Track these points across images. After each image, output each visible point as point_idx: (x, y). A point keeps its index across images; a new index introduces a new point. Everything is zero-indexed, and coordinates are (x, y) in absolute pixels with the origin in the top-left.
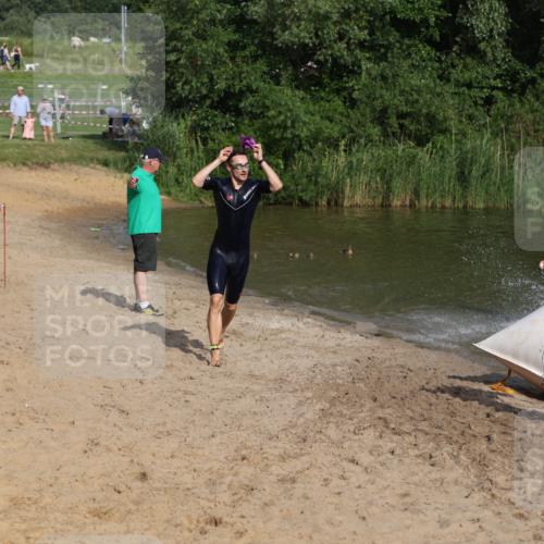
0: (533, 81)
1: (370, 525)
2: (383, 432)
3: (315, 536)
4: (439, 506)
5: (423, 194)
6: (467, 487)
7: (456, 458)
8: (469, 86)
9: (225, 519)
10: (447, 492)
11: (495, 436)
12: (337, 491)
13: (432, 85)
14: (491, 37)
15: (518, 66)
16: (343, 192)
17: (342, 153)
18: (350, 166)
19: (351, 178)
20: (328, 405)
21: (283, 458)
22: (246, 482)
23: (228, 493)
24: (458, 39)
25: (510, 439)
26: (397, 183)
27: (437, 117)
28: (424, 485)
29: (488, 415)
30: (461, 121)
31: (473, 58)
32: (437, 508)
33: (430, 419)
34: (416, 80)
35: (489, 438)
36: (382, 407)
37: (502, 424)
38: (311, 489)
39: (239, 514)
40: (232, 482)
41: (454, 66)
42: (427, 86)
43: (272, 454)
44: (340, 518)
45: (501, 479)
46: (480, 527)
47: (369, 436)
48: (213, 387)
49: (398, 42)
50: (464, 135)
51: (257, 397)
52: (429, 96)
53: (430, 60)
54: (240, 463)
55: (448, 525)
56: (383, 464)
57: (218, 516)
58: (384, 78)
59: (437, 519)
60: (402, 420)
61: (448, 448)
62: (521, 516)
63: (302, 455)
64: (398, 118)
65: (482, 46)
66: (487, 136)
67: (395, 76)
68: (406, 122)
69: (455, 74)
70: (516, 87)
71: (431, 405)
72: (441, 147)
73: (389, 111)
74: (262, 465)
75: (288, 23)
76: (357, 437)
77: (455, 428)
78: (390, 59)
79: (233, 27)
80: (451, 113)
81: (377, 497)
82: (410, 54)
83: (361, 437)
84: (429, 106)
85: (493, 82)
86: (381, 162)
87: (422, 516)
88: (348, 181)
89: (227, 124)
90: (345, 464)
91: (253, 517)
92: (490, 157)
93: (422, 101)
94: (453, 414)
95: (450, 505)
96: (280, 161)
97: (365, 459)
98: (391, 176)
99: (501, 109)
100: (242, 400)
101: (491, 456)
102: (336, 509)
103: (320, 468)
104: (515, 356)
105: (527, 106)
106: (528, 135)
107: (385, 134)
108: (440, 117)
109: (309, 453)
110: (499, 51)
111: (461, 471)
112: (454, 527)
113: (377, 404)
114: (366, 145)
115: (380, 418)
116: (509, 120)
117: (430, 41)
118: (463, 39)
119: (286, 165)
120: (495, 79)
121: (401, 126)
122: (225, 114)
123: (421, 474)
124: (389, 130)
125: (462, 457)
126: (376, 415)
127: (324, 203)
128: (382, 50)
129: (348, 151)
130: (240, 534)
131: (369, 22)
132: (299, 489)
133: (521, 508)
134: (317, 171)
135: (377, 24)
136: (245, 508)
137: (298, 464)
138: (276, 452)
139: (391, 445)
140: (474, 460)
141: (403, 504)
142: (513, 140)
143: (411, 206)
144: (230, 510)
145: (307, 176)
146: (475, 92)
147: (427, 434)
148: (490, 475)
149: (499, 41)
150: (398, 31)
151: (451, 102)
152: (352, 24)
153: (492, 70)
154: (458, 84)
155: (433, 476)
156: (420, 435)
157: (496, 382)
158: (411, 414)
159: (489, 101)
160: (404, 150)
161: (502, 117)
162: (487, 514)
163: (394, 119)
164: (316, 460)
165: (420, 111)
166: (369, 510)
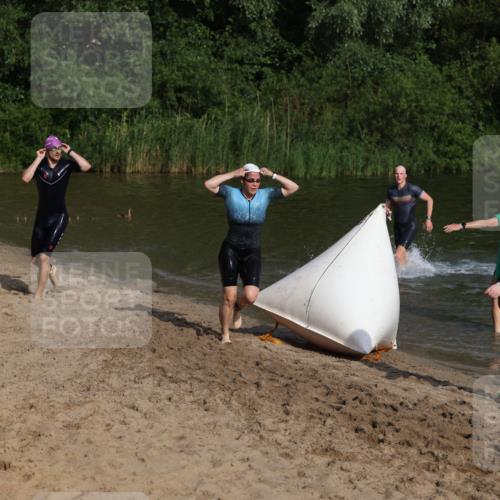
0: (299, 59)
1: (149, 466)
2: (161, 380)
3: (98, 478)
4: (211, 447)
5: (199, 161)
6: (238, 429)
7: (228, 403)
8: (241, 62)
9: (14, 463)
10: (219, 435)
11: (263, 383)
12: (119, 435)
13: (207, 62)
14: (261, 17)
15: (285, 45)
16: (125, 160)
17: (125, 124)
18: (132, 135)
19: (133, 147)
20: (110, 357)
21: (68, 405)
22: (34, 428)
23: (17, 439)
24: (230, 19)
25: (277, 385)
26: (175, 151)
27: (212, 91)
28: (199, 429)
29: (257, 364)
30: (234, 95)
31: (245, 37)
32: (211, 450)
33: (204, 368)
34: (193, 57)
35: (258, 385)
36: (160, 357)
37: (270, 372)
38: (95, 434)
39: (27, 458)
40: (20, 428)
41: (227, 45)
42: (202, 62)
43: (59, 403)
44: (121, 460)
45: (268, 422)
46: (249, 466)
47: (148, 385)
48: (4, 340)
49: (176, 21)
50: (237, 108)
51: (45, 350)
52: (204, 72)
53: (206, 38)
54: (28, 411)
55: (221, 465)
56: (161, 410)
57: (7, 461)
58: (163, 55)
59: (210, 459)
60: (179, 369)
61: (221, 394)
62: (287, 455)
63: (86, 403)
64: (176, 92)
65: (253, 26)
66: (258, 109)
67: (174, 52)
68: (183, 95)
69: (228, 52)
70: (284, 64)
71: (205, 355)
72: (216, 118)
73: (168, 85)
74: (49, 412)
75: (74, 3)
76: (136, 386)
77: (227, 376)
78: (169, 38)
79: (23, 6)
80: (225, 88)
81: (154, 440)
82: (186, 33)
83: (141, 385)
84: (204, 81)
85: (262, 59)
86: (160, 132)
87: (196, 457)
88: (130, 149)
89: (17, 96)
90: (126, 410)
91: (41, 461)
92: (260, 128)
93: (197, 76)
94: (225, 363)
95: (222, 446)
96: (67, 131)
97: (144, 405)
98: (170, 145)
99: (270, 84)
100: (31, 353)
101: (260, 401)
102: (117, 452)
103: (103, 414)
104: (282, 309)
105: (294, 82)
106: (295, 107)
107: (164, 106)
108: (215, 91)
109: (92, 401)
110: (268, 32)
111: (232, 415)
112: (226, 466)
113: (156, 354)
114: (146, 117)
115: (158, 368)
116: (278, 94)
117: (205, 21)
118: (234, 19)
119: (72, 135)
120: (264, 56)
121: (179, 99)
122: (15, 86)
123: (196, 419)
124: (168, 102)
125: (234, 403)
126: (155, 365)
127: (108, 169)
128: (162, 29)
129: (130, 121)
130: (28, 477)
131: (149, 3)
132: (83, 434)
133: (287, 448)
134: (101, 140)
135: (156, 4)
136: (32, 453)
137: (83, 411)
138: (62, 400)
139: (168, 392)
140: (245, 404)
141: (179, 447)
142: (282, 113)
143: (187, 173)
144: (18, 454)
145: (92, 145)
146: (247, 68)
147: (201, 381)
148: (259, 418)
149: (268, 22)
150: (176, 11)
151: (224, 77)
152: (133, 4)
153: (262, 49)
154: (231, 61)
155: (207, 420)
156: (196, 383)
157: (265, 333)
158: (187, 364)
159: (259, 77)
160: (181, 121)
161: (271, 92)
162: (256, 454)
163: (173, 93)
164: (99, 407)
165: (197, 84)
166: (149, 453)
